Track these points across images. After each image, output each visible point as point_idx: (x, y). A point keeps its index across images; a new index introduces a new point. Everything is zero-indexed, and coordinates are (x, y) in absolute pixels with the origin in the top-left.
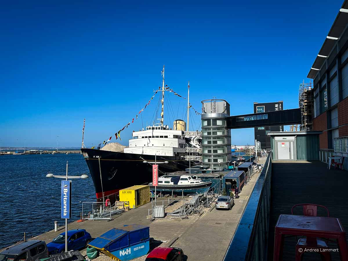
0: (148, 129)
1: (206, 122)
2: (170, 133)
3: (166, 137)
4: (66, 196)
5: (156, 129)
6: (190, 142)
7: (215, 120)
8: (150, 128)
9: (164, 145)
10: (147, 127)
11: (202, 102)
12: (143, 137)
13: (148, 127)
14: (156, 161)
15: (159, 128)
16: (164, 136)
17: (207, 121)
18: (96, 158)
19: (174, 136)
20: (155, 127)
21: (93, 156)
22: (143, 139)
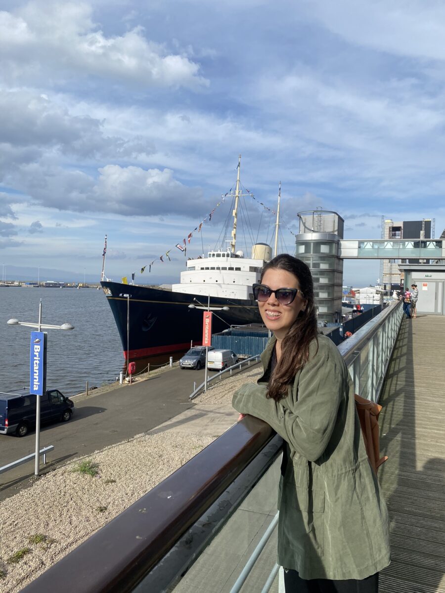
0: (210, 256)
1: (304, 246)
2: (245, 264)
3: (238, 269)
4: (37, 358)
5: (223, 256)
7: (318, 244)
8: (214, 255)
9: (234, 282)
10: (209, 253)
12: (202, 269)
13: (211, 253)
14: (210, 306)
15: (228, 256)
16: (236, 268)
18: (123, 297)
19: (251, 268)
20: (222, 253)
21: (119, 294)
22: (203, 271)
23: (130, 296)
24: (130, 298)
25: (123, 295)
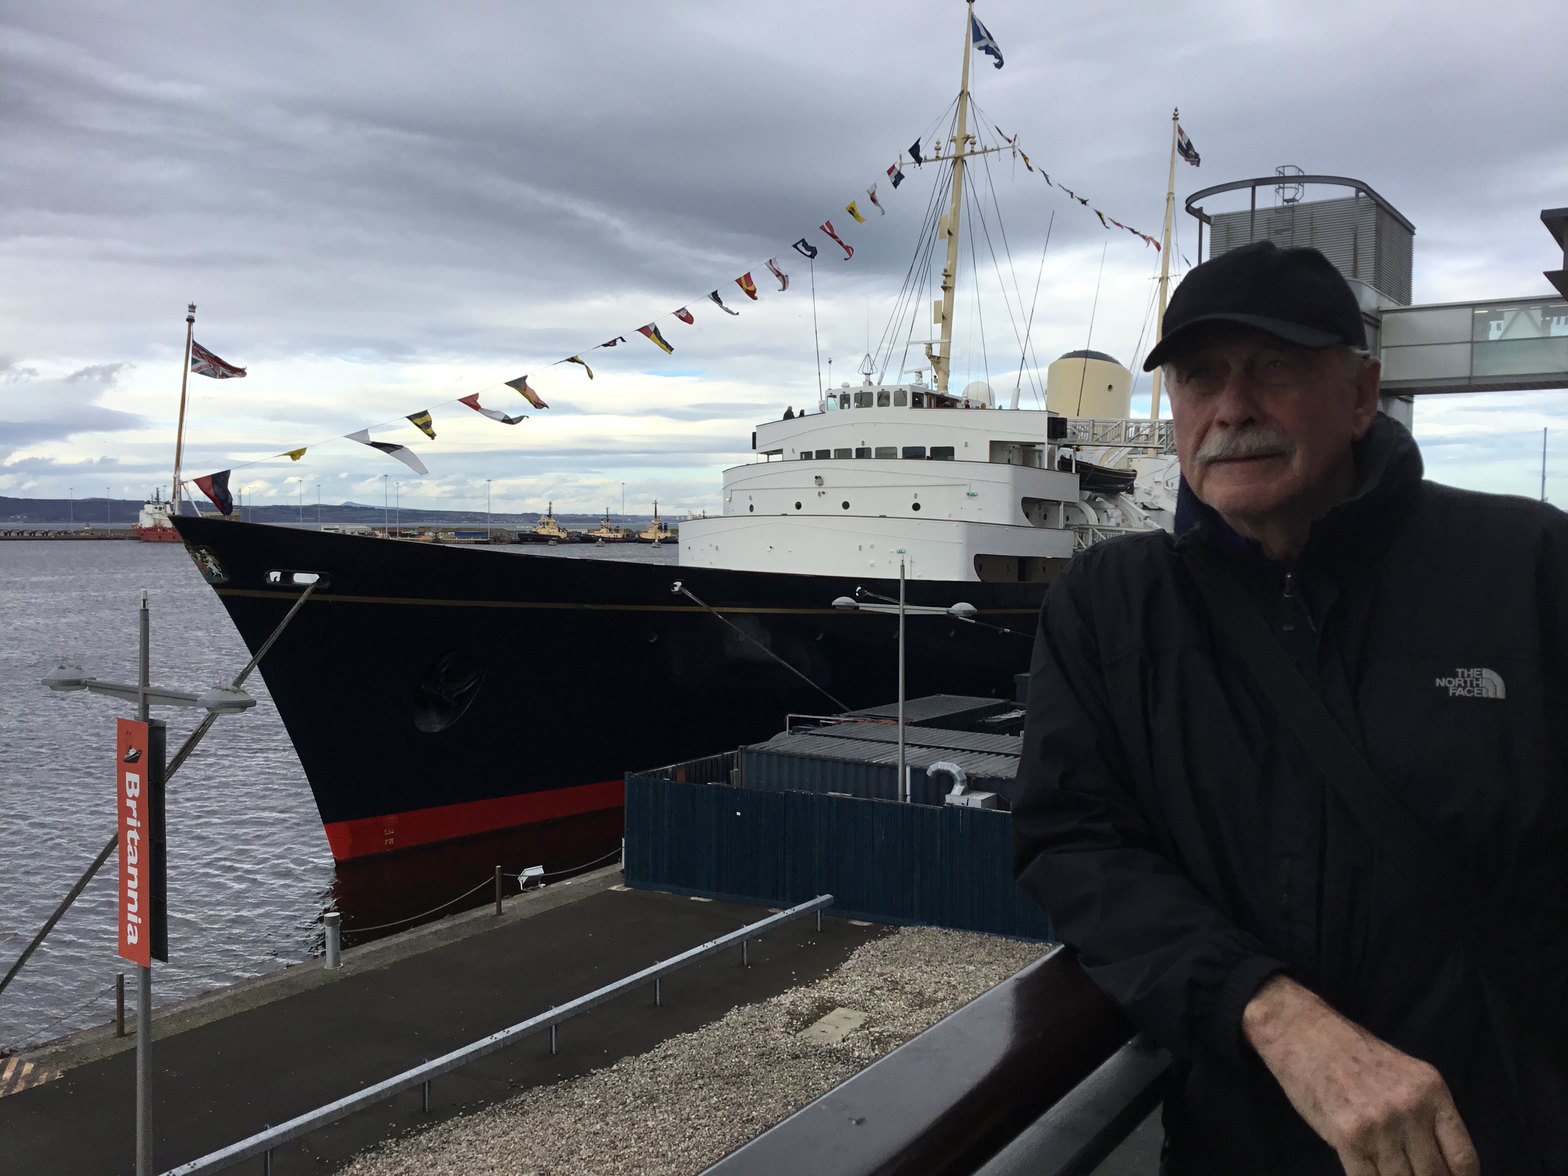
2: (971, 432)
3: (943, 453)
6: (1130, 491)
8: (845, 398)
9: (916, 507)
12: (807, 456)
16: (933, 448)
18: (289, 586)
19: (995, 446)
20: (875, 390)
21: (263, 573)
22: (805, 464)
25: (286, 576)
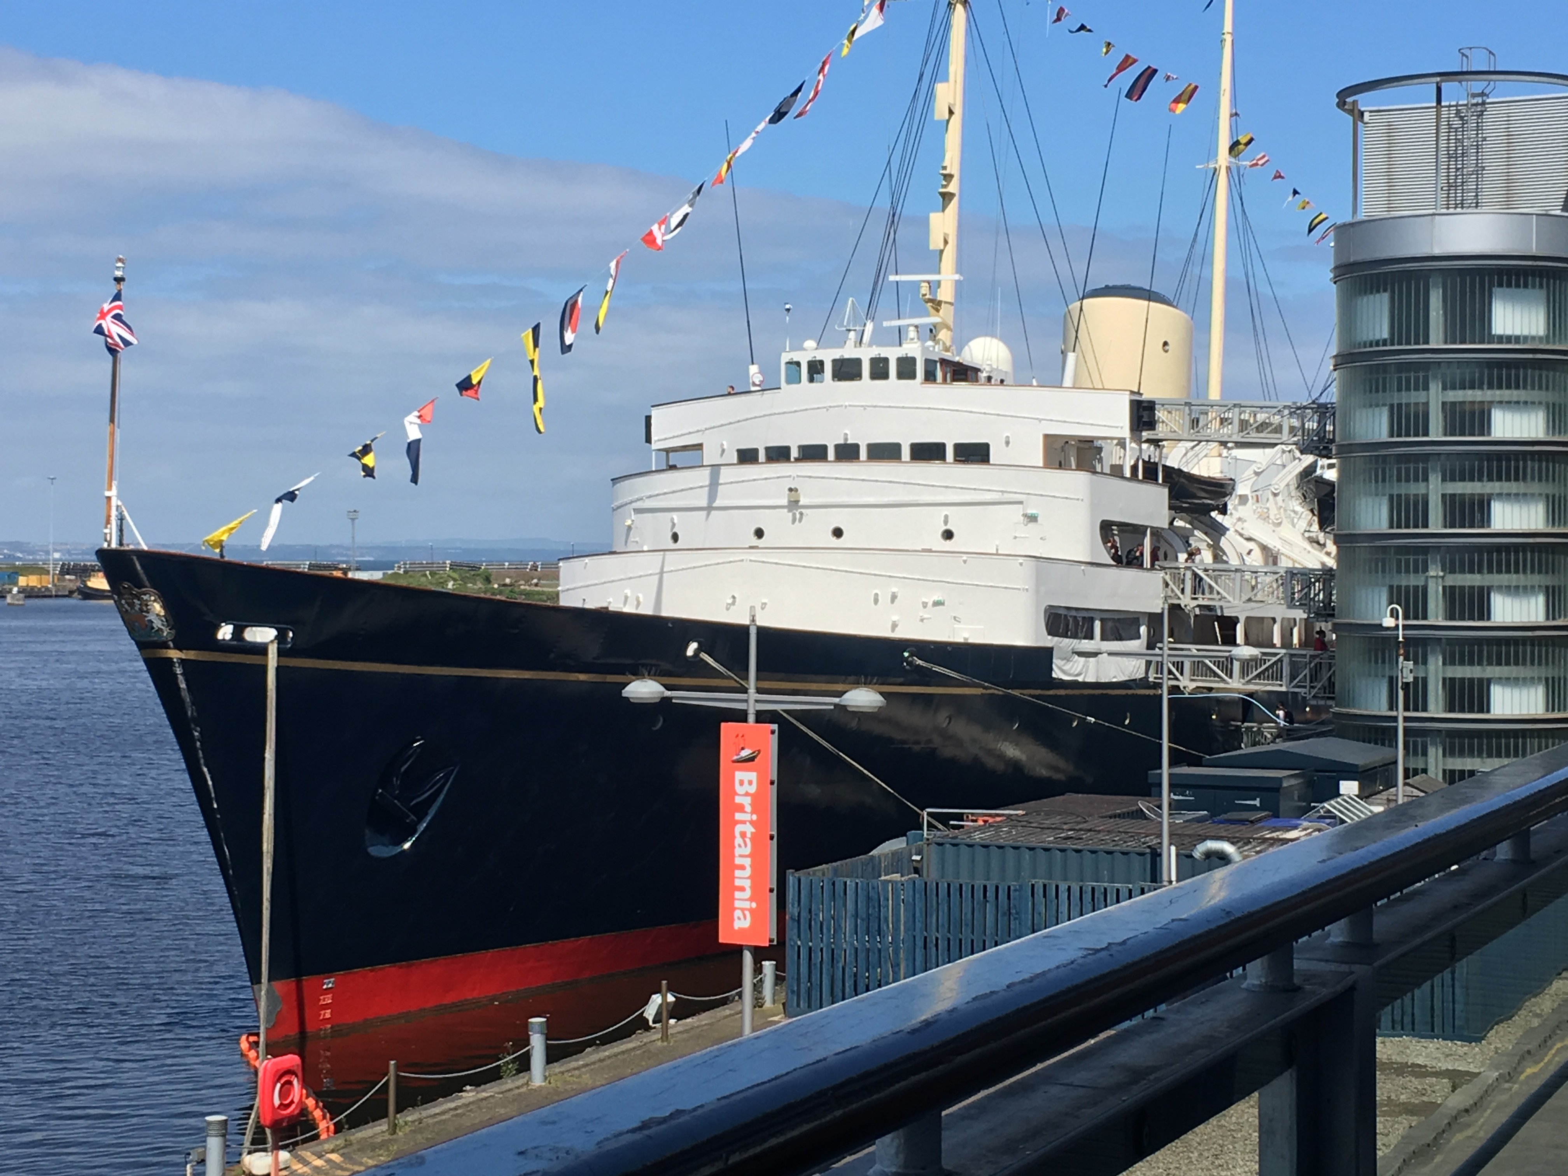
0: (794, 378)
1: (1383, 299)
2: (1016, 420)
3: (974, 453)
6: (1223, 511)
7: (1473, 281)
8: (816, 368)
9: (948, 535)
10: (785, 357)
11: (1341, 105)
12: (747, 457)
13: (796, 356)
14: (762, 690)
15: (906, 369)
16: (957, 446)
17: (1386, 297)
18: (238, 644)
19: (1051, 442)
20: (866, 355)
21: (217, 627)
22: (749, 471)
23: (281, 638)
24: (280, 653)
25: (238, 633)
